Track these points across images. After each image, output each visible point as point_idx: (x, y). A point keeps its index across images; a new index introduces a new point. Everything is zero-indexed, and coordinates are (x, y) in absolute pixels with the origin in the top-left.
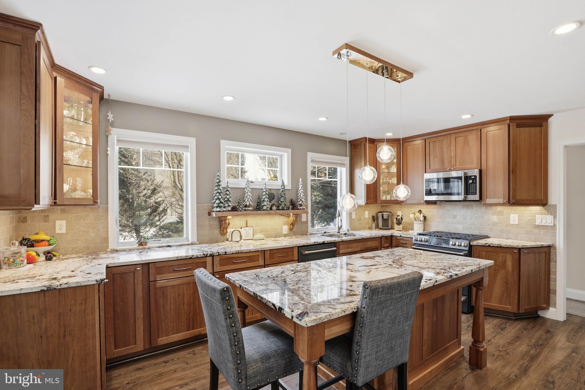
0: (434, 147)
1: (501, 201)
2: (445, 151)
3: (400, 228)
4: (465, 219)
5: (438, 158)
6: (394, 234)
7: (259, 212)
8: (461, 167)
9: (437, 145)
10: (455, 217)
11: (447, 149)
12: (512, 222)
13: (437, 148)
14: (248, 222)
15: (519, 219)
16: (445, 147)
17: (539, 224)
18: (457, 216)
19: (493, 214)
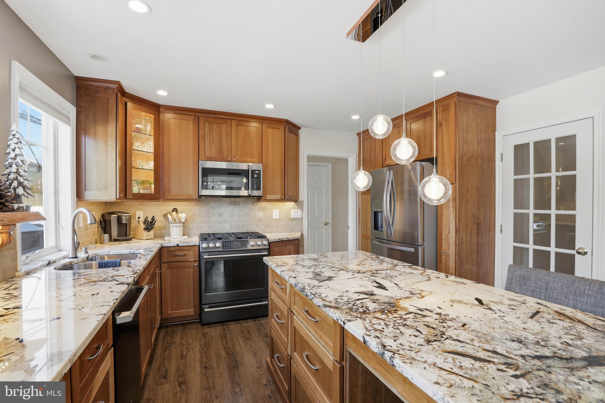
0: (210, 130)
1: (278, 197)
2: (224, 138)
3: (150, 236)
4: (232, 216)
5: (215, 144)
6: (165, 245)
8: (242, 159)
9: (215, 128)
10: (220, 215)
11: (226, 135)
12: (274, 217)
13: (215, 132)
15: (279, 213)
16: (224, 133)
17: (293, 217)
18: (223, 214)
19: (259, 210)
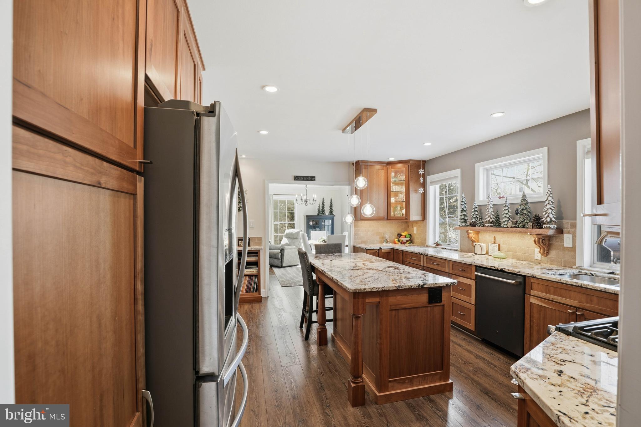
7: (498, 229)
14: (497, 239)
